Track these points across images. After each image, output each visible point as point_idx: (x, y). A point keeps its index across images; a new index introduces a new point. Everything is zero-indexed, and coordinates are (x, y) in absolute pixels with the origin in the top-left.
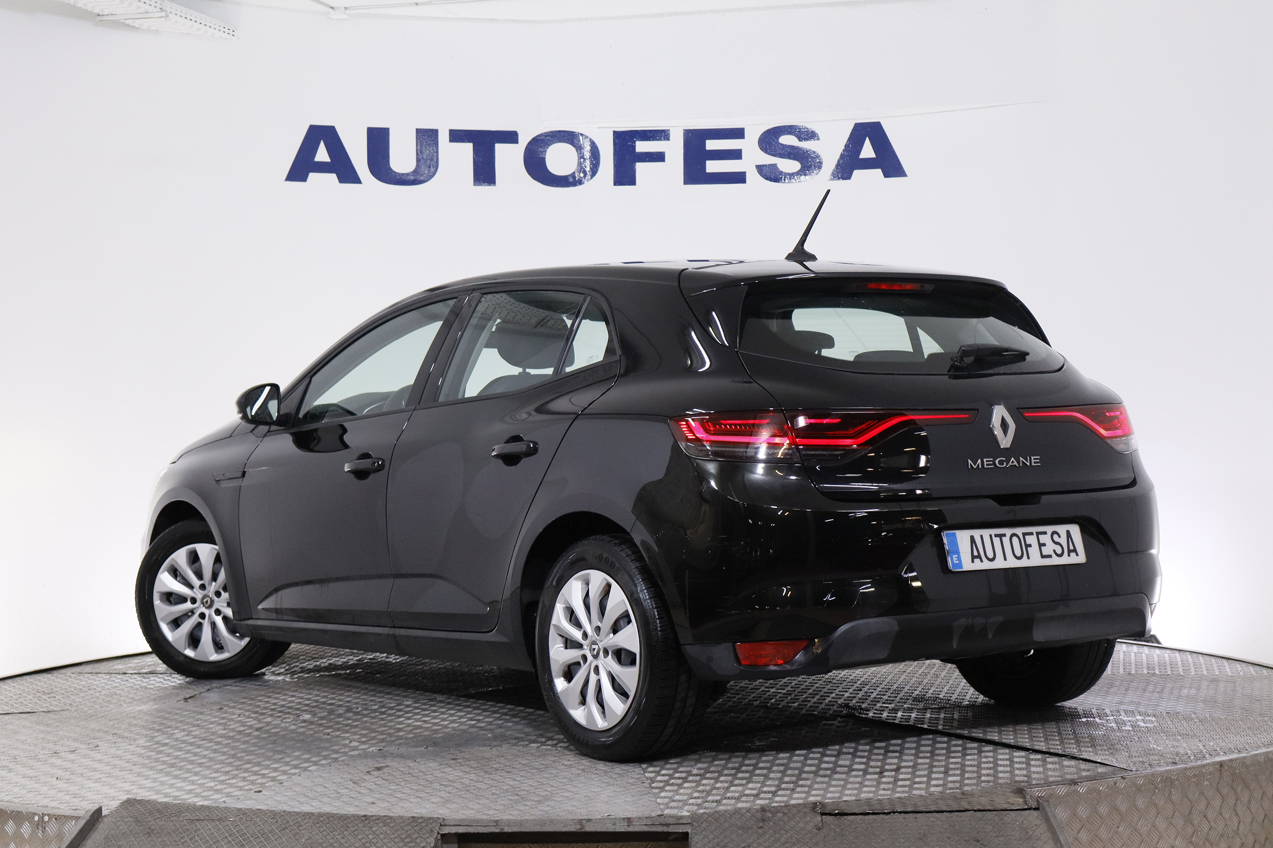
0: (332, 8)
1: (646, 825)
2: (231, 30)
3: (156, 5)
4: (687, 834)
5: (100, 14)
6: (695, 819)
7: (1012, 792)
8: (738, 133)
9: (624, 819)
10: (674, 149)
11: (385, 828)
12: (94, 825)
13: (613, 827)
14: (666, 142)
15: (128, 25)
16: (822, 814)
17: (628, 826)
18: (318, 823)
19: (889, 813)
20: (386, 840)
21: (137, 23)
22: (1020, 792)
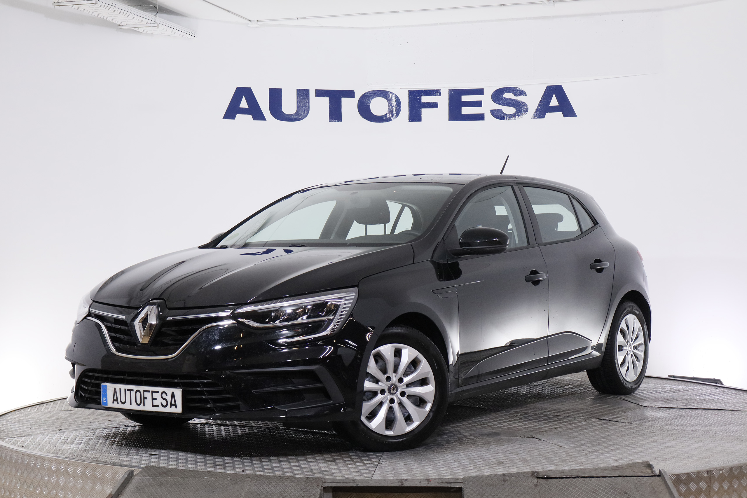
0: (250, 21)
1: (438, 483)
2: (193, 33)
3: (152, 19)
4: (461, 488)
5: (120, 24)
6: (465, 480)
7: (644, 466)
8: (480, 92)
9: (425, 479)
10: (443, 101)
11: (292, 484)
12: (129, 480)
13: (420, 484)
14: (439, 96)
15: (136, 31)
16: (538, 478)
17: (428, 483)
18: (254, 480)
19: (575, 478)
20: (293, 490)
21: (141, 30)
22: (649, 466)
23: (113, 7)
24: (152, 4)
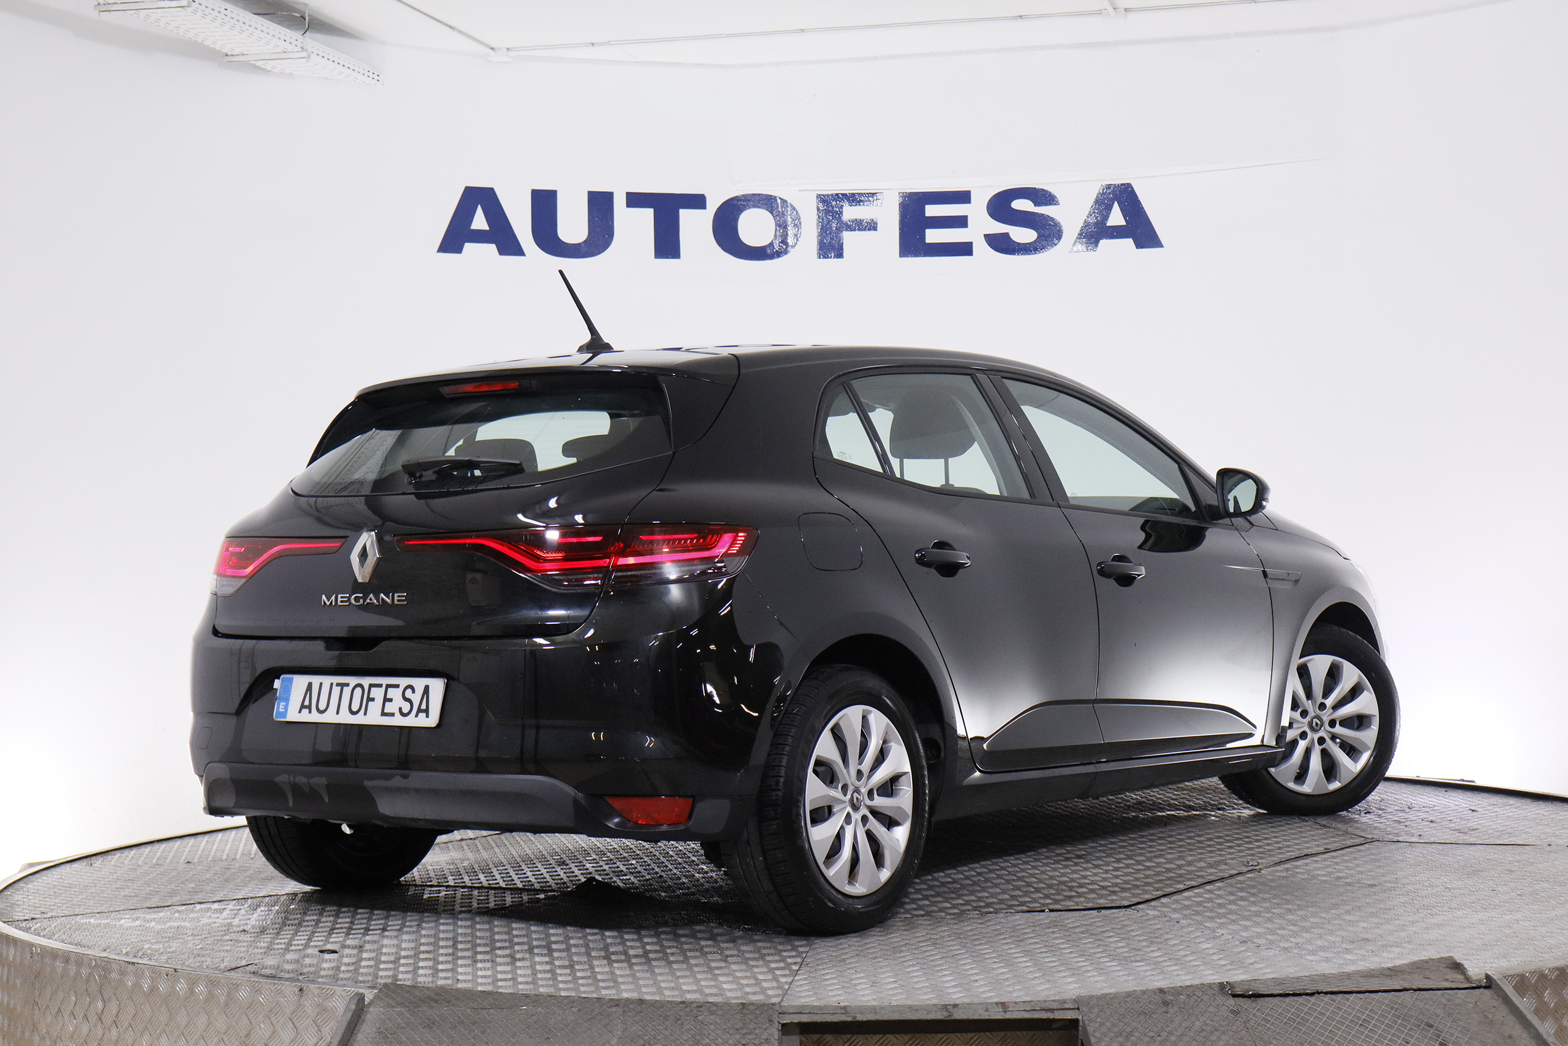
0: (492, 48)
1: (1025, 1010)
2: (376, 74)
3: (296, 43)
4: (1077, 1021)
5: (229, 53)
6: (1078, 1004)
7: (1447, 967)
8: (963, 197)
9: (997, 1003)
10: (888, 216)
11: (712, 1017)
12: (360, 1017)
13: (987, 1013)
14: (877, 207)
15: (259, 68)
16: (1235, 996)
17: (1005, 1012)
19: (1312, 994)
20: (719, 1032)
21: (269, 66)
22: (1458, 967)
23: (221, 16)
24: (297, 11)
